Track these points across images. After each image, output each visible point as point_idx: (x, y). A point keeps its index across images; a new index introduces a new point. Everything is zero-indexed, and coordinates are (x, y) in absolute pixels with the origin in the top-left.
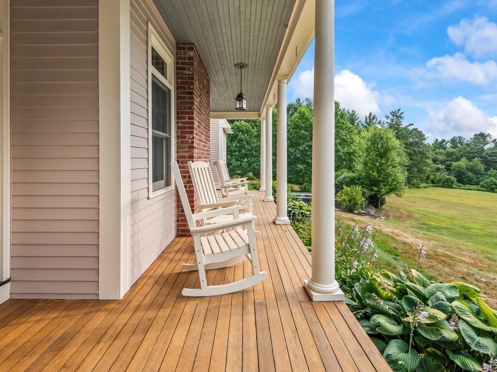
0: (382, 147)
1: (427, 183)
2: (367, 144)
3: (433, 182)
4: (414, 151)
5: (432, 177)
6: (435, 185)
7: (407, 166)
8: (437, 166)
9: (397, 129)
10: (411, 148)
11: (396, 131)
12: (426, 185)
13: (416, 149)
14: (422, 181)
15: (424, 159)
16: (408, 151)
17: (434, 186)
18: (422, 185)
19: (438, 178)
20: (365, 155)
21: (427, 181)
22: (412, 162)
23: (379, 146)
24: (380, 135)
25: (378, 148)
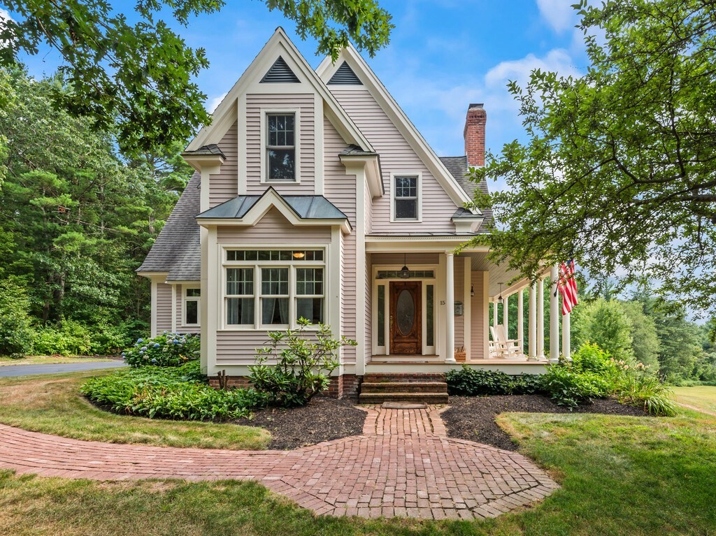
0: (609, 325)
1: (694, 379)
2: (592, 322)
3: (702, 378)
4: (669, 331)
5: (701, 371)
6: (706, 382)
7: (658, 353)
8: (709, 355)
9: (645, 301)
10: (666, 328)
11: (643, 304)
12: (691, 382)
13: (673, 329)
14: (685, 376)
15: (685, 344)
16: (661, 332)
17: (705, 385)
18: (685, 382)
19: (709, 373)
20: (590, 334)
21: (694, 377)
22: (668, 347)
23: (607, 324)
24: (608, 311)
25: (605, 326)
